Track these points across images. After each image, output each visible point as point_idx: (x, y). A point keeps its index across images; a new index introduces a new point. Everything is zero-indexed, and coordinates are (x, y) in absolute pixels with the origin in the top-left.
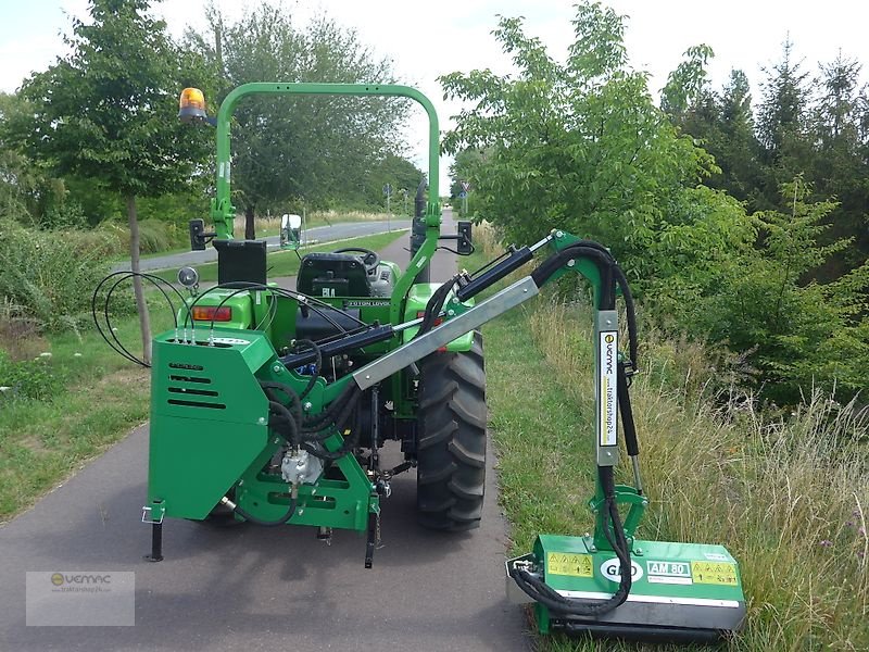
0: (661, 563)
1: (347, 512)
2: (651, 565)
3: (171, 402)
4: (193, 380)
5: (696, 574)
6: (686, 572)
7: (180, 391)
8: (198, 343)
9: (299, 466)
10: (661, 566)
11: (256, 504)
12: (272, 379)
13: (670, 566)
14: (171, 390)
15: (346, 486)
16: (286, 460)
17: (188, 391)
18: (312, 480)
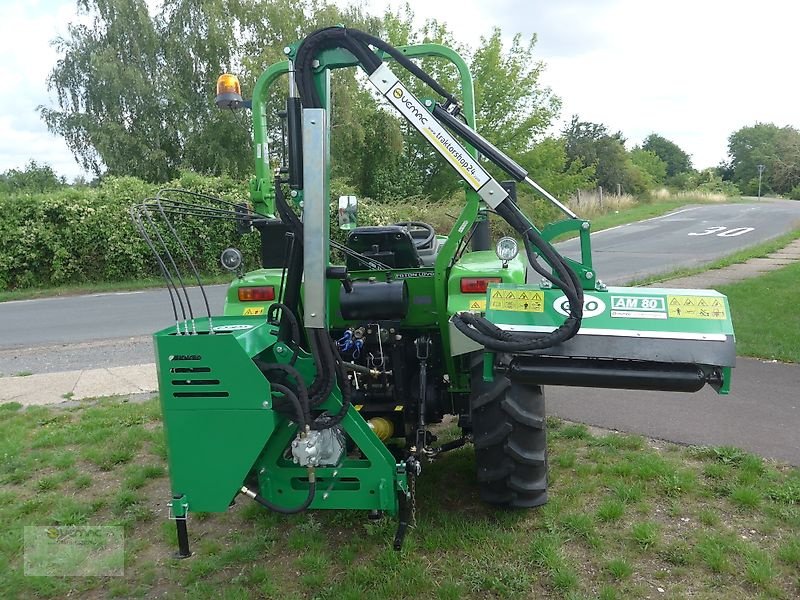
0: (629, 299)
1: (372, 492)
2: (616, 300)
3: (176, 395)
4: (195, 370)
5: (672, 308)
6: (660, 306)
7: (185, 383)
8: (199, 333)
9: (310, 447)
10: (629, 301)
11: (280, 491)
12: (276, 362)
13: (640, 302)
14: (175, 383)
15: (368, 465)
16: (295, 443)
17: (193, 382)
18: (333, 461)
